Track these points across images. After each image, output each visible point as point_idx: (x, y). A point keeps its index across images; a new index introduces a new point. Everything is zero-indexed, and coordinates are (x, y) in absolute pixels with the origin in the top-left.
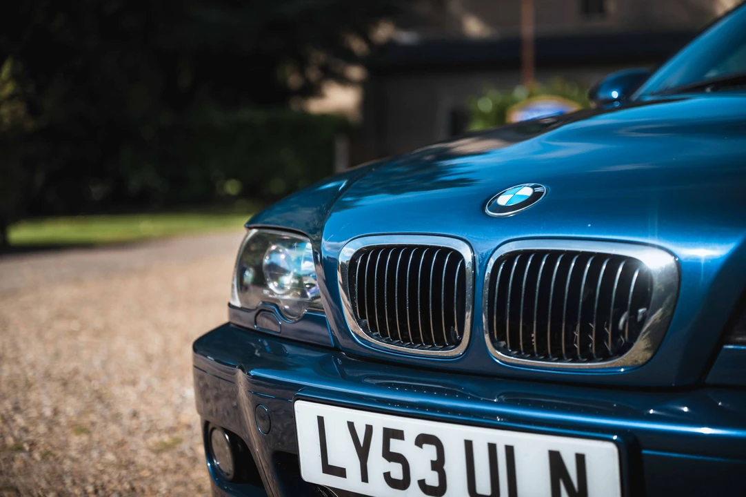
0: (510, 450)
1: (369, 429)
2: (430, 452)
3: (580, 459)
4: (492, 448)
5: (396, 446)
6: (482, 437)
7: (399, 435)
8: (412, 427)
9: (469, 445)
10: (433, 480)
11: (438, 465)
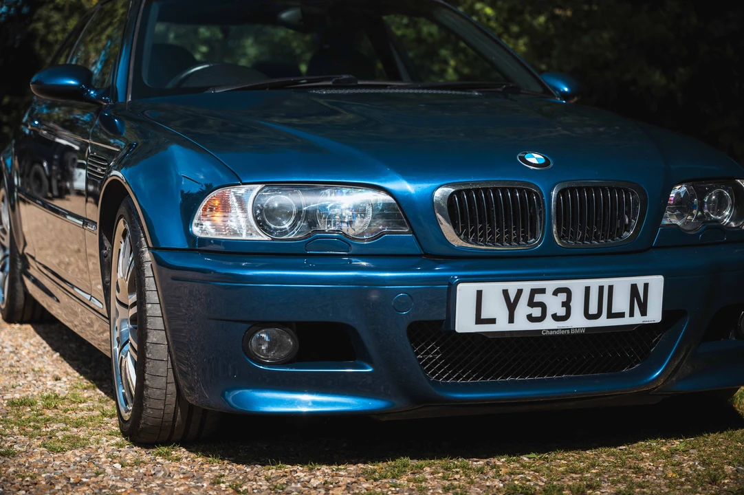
0: (611, 288)
1: (520, 292)
3: (646, 286)
4: (601, 288)
5: (538, 298)
6: (594, 284)
8: (551, 285)
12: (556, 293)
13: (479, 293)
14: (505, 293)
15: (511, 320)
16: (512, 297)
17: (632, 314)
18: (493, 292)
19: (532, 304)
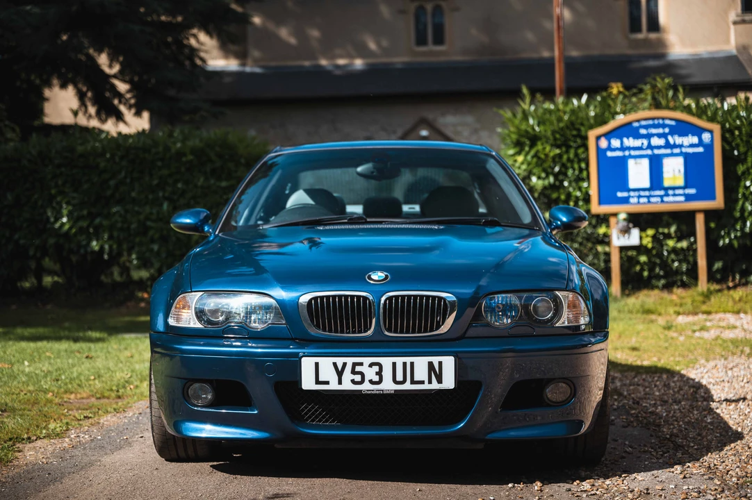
0: (412, 364)
1: (345, 365)
2: (376, 368)
3: (440, 363)
4: (405, 364)
5: (358, 369)
6: (399, 361)
7: (361, 364)
9: (394, 364)
10: (376, 378)
11: (379, 373)
12: (371, 365)
13: (317, 364)
14: (335, 364)
15: (340, 383)
16: (340, 368)
17: (430, 382)
18: (326, 364)
19: (354, 372)
